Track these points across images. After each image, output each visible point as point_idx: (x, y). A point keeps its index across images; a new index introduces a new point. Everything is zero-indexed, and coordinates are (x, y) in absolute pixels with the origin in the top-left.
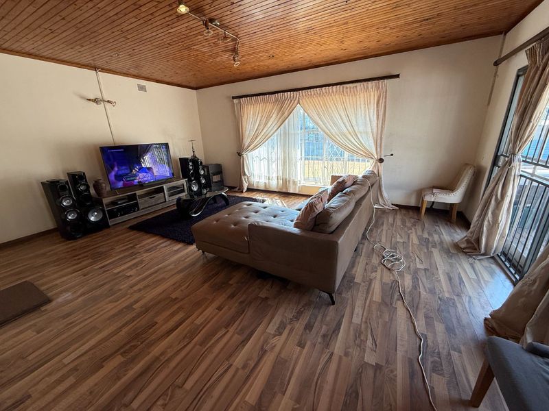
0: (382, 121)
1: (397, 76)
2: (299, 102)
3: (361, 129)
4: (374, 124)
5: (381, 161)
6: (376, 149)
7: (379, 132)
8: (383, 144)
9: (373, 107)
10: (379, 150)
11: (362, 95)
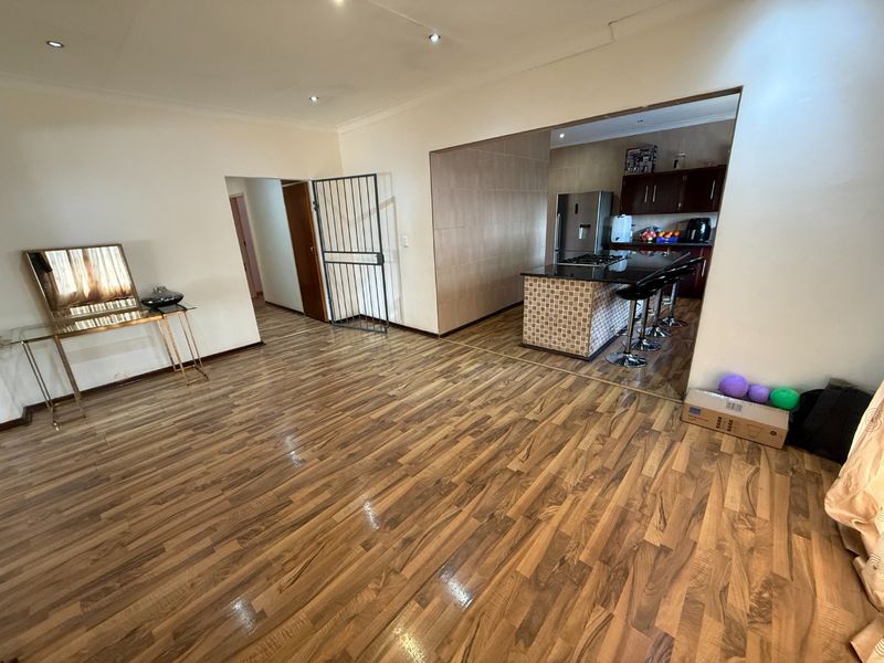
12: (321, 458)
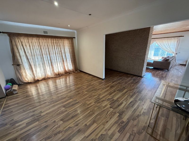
0: (178, 45)
1: (184, 36)
2: (155, 41)
3: (172, 47)
4: (176, 46)
5: (177, 54)
6: (175, 52)
7: (177, 48)
8: (177, 50)
9: (176, 42)
10: (176, 51)
11: (173, 40)
12: (83, 92)
